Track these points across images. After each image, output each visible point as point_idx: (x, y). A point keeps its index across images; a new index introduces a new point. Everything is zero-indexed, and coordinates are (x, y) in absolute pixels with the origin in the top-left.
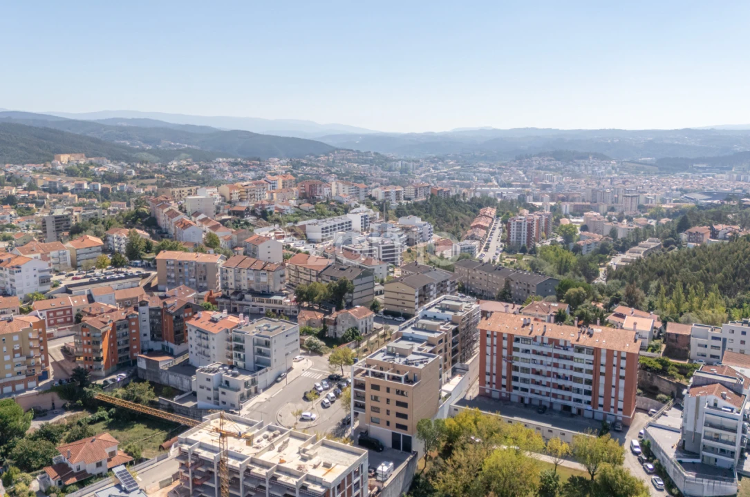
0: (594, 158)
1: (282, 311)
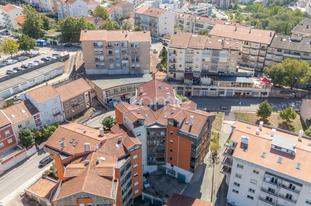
1: (248, 93)
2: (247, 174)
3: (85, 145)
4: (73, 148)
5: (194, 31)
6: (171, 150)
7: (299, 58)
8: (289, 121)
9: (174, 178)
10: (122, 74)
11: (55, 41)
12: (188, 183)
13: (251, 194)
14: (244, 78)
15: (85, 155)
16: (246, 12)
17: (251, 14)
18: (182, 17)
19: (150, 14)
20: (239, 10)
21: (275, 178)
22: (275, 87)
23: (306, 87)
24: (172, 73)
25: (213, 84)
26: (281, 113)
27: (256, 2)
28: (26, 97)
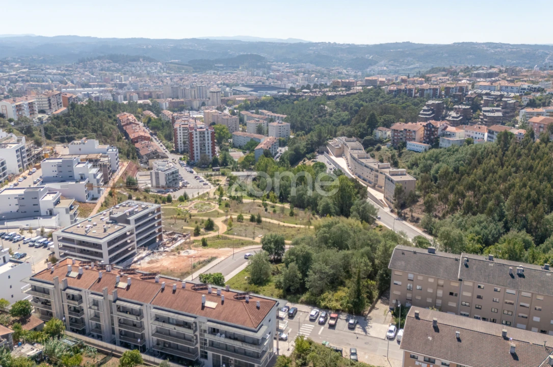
0: (144, 60)
20: (231, 166)
27: (259, 149)
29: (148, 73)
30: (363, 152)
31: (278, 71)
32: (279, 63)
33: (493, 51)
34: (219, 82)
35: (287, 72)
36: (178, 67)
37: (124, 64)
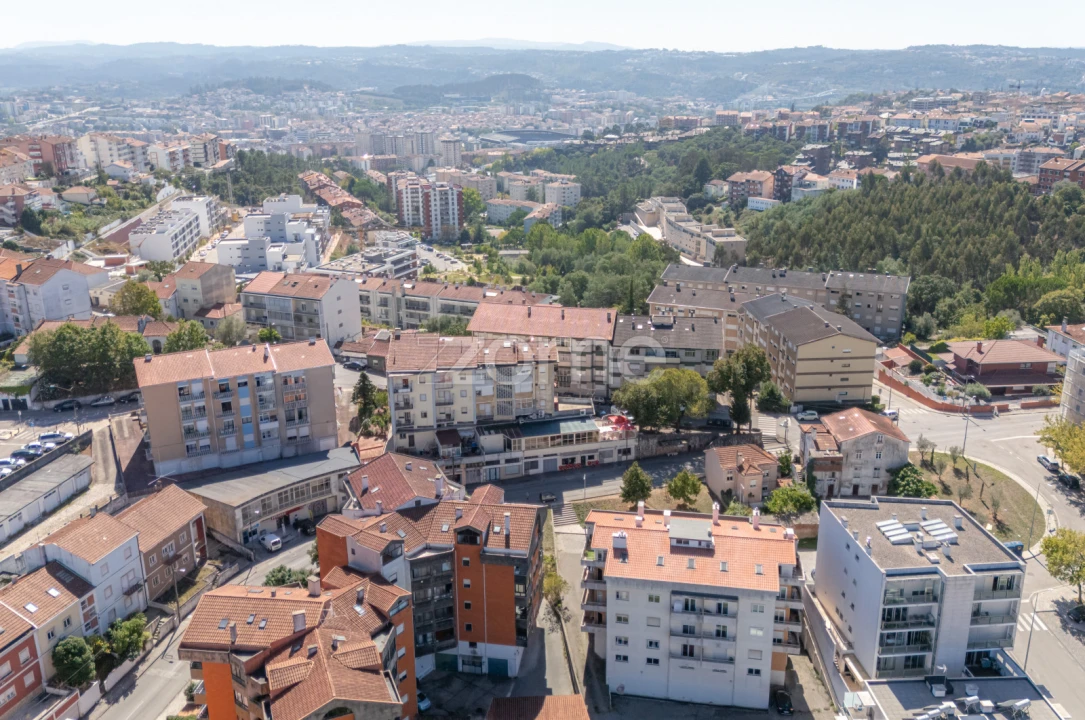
0: (311, 88)
1: (591, 457)
2: (637, 608)
3: (295, 616)
4: (261, 632)
5: (405, 321)
6: (468, 606)
7: (677, 364)
8: (689, 500)
9: (481, 676)
10: (261, 459)
11: (20, 398)
12: (516, 678)
13: (653, 654)
14: (577, 423)
15: (295, 642)
16: (510, 248)
17: (527, 252)
18: (364, 287)
19: (293, 292)
20: (489, 243)
21: (690, 598)
22: (644, 435)
23: (704, 424)
24: (405, 437)
25: (509, 447)
26: (670, 486)
27: (531, 219)
28: (45, 556)
29: (321, 113)
30: (685, 214)
31: (564, 104)
32: (567, 90)
33: (981, 62)
34: (454, 127)
35: (581, 107)
36: (375, 101)
37: (274, 96)
